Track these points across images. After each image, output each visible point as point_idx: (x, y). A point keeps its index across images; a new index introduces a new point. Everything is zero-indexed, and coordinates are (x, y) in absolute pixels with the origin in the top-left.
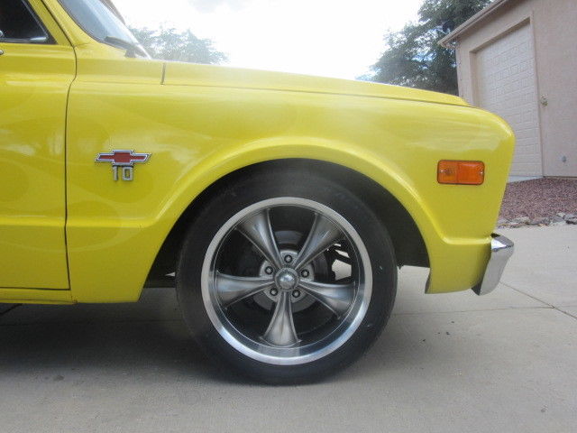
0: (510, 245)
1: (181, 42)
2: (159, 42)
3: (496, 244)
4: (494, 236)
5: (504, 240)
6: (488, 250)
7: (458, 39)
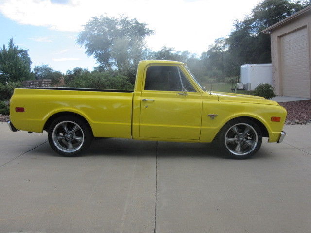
0: (285, 133)
1: (131, 24)
2: (120, 24)
3: (282, 133)
4: (282, 131)
5: (284, 132)
6: (281, 134)
7: (272, 30)
